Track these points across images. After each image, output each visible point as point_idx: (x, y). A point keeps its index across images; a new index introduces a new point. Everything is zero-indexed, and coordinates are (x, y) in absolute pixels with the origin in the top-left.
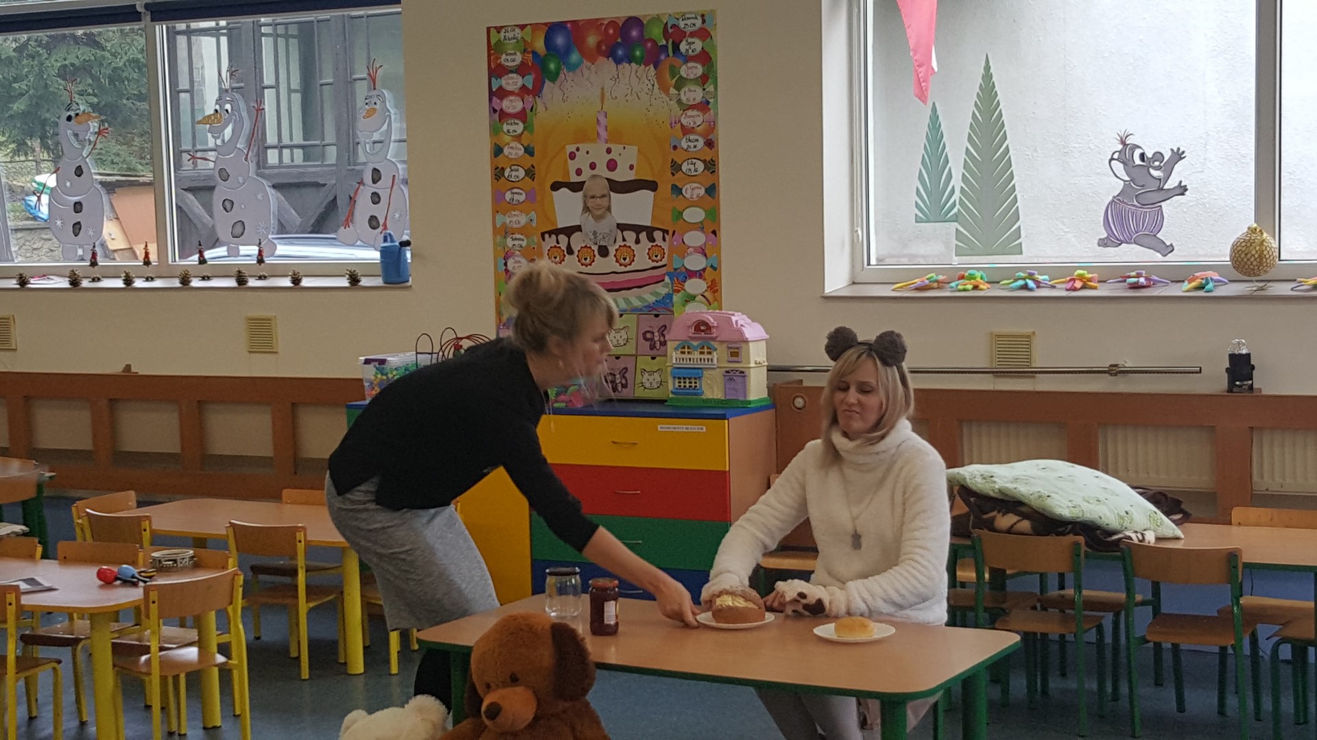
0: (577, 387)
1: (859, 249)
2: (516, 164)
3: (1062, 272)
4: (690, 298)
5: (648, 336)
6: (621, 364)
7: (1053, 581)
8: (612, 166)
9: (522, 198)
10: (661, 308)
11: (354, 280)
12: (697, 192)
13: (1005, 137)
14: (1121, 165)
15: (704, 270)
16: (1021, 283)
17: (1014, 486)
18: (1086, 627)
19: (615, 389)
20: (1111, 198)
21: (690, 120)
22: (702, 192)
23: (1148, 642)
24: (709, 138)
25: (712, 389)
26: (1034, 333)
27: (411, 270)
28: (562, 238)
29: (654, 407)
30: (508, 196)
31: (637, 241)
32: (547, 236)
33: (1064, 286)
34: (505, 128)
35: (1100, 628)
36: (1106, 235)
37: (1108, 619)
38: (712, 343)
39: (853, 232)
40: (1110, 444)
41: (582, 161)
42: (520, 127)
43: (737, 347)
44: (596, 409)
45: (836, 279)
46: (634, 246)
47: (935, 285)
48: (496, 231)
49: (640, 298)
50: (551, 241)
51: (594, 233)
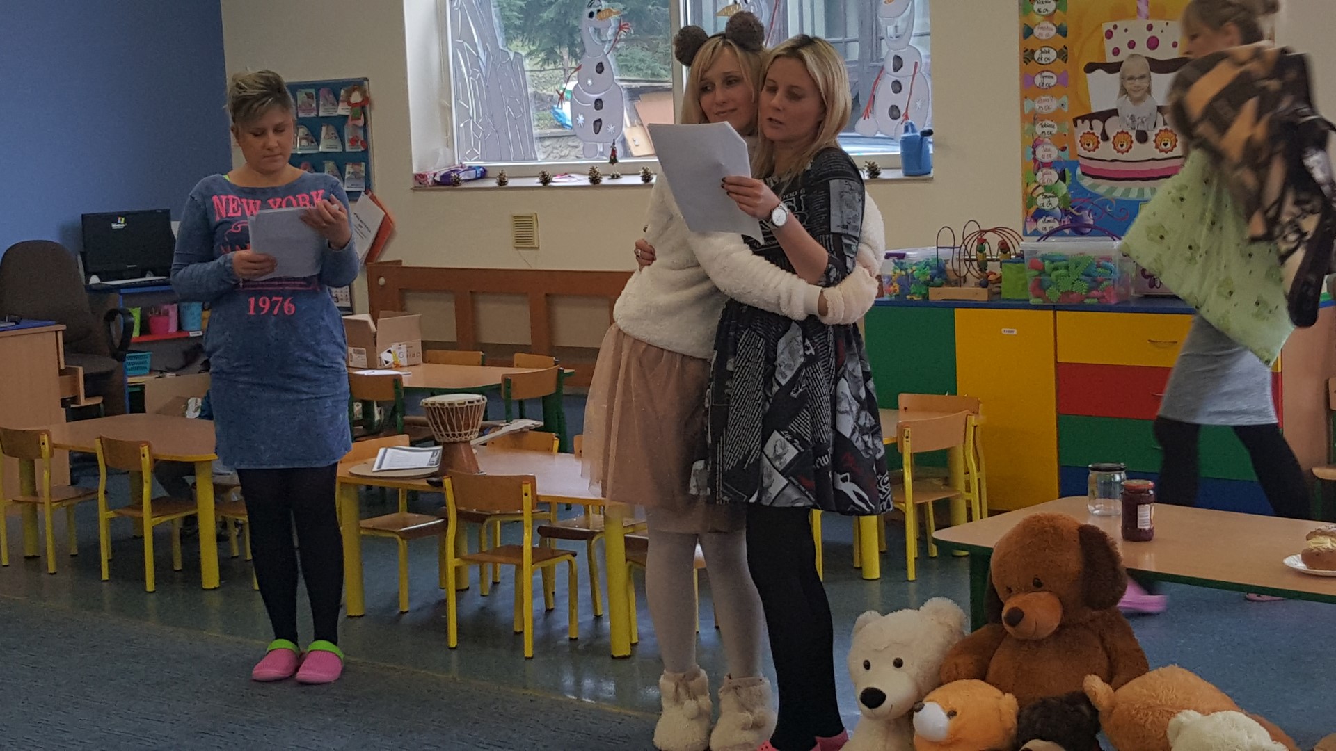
0: (1111, 282)
2: (1047, 45)
8: (1153, 43)
9: (1053, 82)
11: (872, 173)
19: (1153, 285)
27: (935, 161)
28: (1097, 124)
30: (1038, 80)
32: (1079, 121)
34: (1036, 7)
41: (1119, 40)
42: (1052, 6)
44: (1133, 305)
48: (1024, 117)
50: (1084, 127)
51: (1132, 116)
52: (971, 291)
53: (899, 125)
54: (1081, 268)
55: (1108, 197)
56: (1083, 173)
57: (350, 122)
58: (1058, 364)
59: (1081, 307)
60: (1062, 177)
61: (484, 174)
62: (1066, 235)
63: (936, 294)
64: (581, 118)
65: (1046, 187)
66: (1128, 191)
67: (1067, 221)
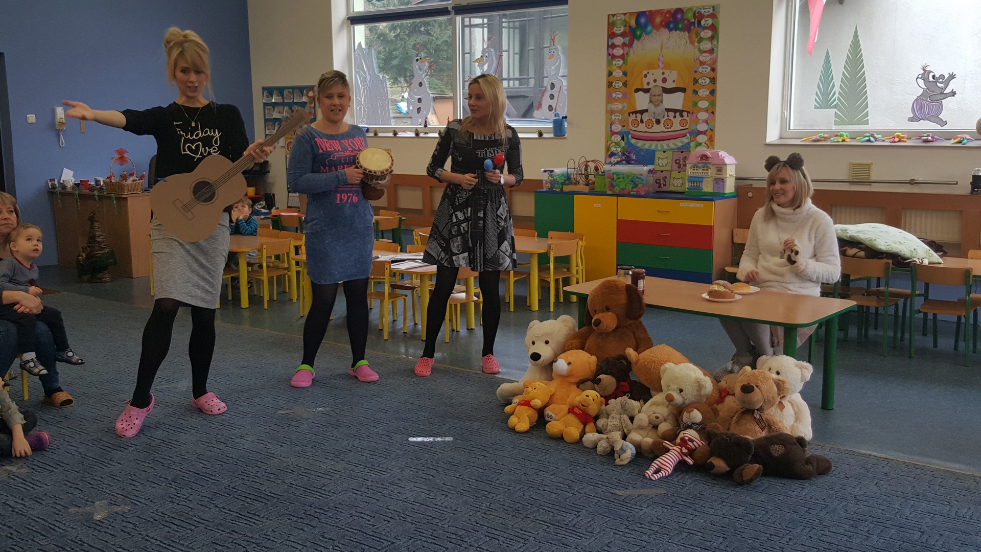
0: (641, 185)
1: (784, 122)
2: (618, 80)
3: (890, 134)
4: (700, 144)
5: (677, 161)
6: (663, 175)
7: (874, 283)
8: (664, 80)
9: (620, 96)
10: (685, 149)
11: (540, 134)
12: (705, 93)
13: (863, 67)
14: (923, 81)
15: (706, 131)
16: (867, 138)
17: (857, 234)
18: (889, 304)
19: (660, 187)
20: (916, 97)
21: (704, 58)
22: (708, 93)
23: (921, 312)
24: (713, 66)
25: (708, 187)
26: (872, 163)
27: (567, 130)
28: (639, 116)
29: (679, 195)
30: (614, 95)
31: (675, 117)
32: (631, 114)
33: (889, 140)
34: (614, 63)
35: (897, 306)
36: (912, 116)
37: (901, 302)
38: (710, 166)
39: (782, 113)
40: (908, 219)
41: (650, 78)
42: (621, 62)
43: (721, 167)
44: (651, 195)
45: (772, 135)
46: (672, 119)
47: (823, 139)
48: (607, 112)
49: (674, 144)
50: (633, 117)
51: (654, 113)
52: (581, 187)
53: (552, 113)
54: (630, 178)
55: (642, 148)
56: (632, 138)
57: (308, 105)
58: (618, 220)
59: (628, 195)
60: (623, 139)
61: (368, 130)
62: (623, 164)
63: (567, 188)
64: (411, 108)
65: (615, 143)
66: (651, 145)
67: (624, 158)
